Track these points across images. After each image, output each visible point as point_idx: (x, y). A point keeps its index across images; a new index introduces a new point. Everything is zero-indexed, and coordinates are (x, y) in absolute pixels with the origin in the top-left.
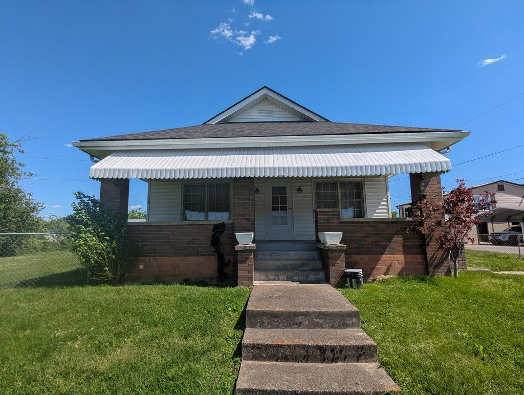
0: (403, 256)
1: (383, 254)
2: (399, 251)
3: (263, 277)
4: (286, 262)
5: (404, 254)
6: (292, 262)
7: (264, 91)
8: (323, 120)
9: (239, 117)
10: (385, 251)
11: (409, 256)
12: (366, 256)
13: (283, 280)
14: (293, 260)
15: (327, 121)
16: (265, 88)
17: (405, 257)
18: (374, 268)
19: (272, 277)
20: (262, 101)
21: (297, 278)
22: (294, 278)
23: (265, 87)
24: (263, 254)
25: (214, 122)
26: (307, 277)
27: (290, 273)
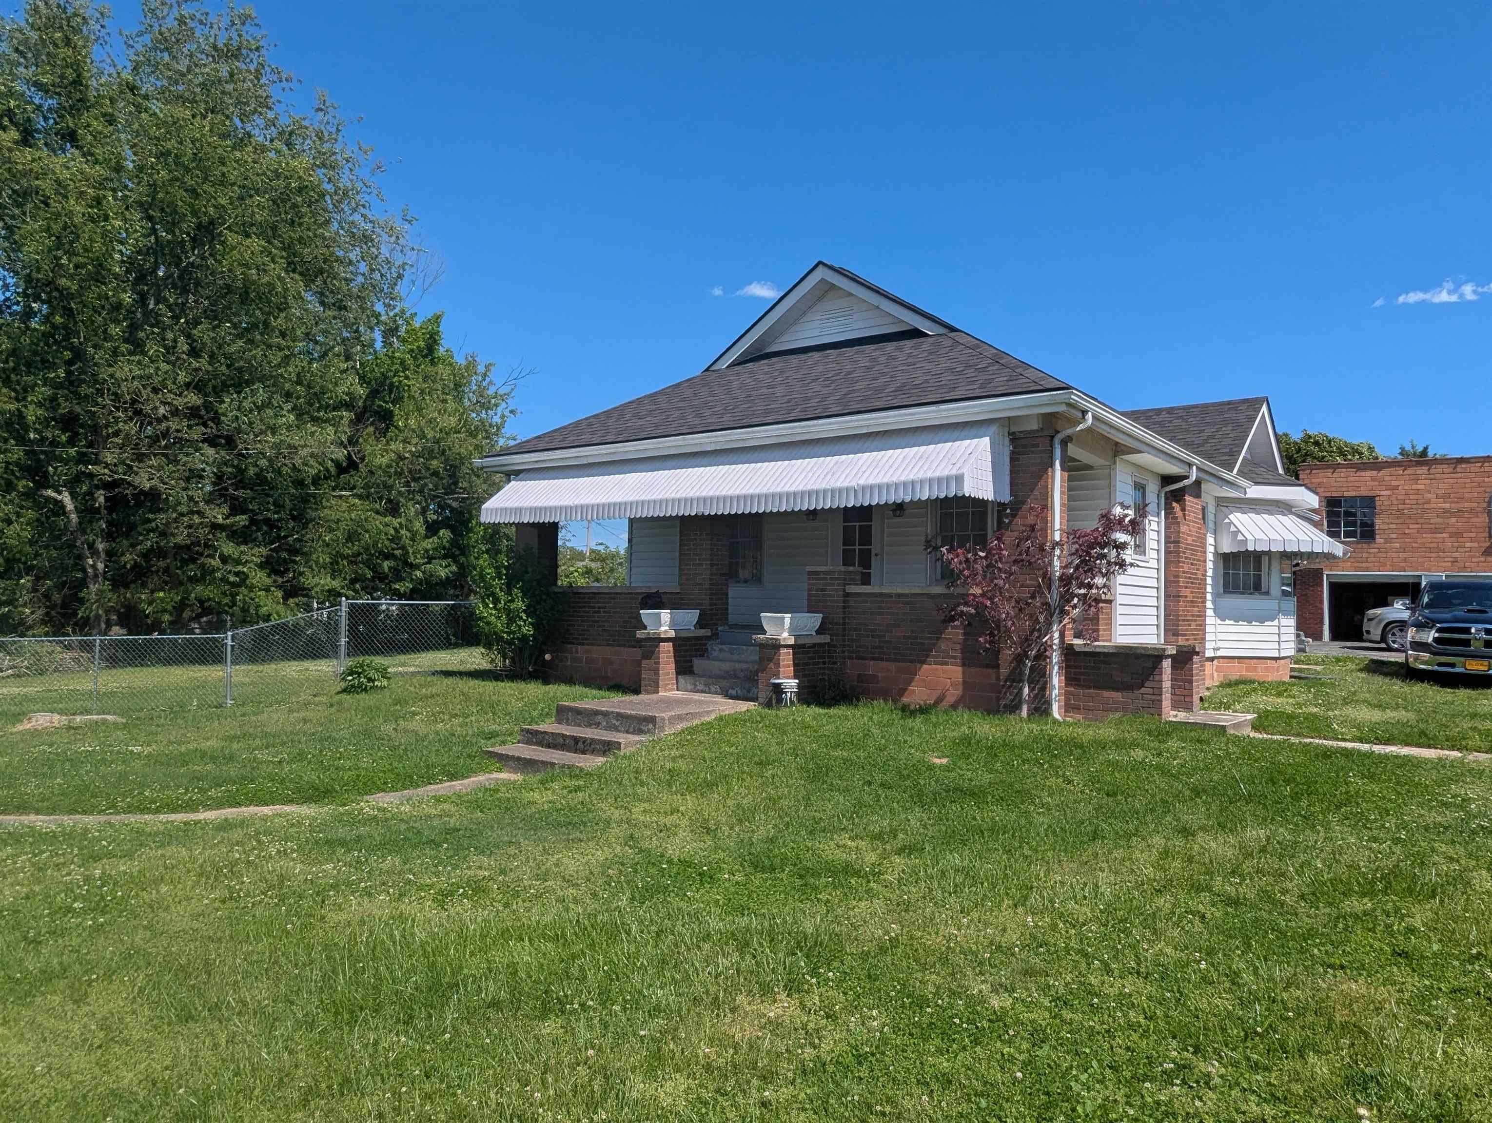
0: (960, 669)
1: (923, 662)
2: (954, 657)
3: (689, 687)
4: (737, 665)
5: (963, 665)
6: (746, 666)
7: (820, 273)
8: (942, 330)
9: (783, 339)
10: (928, 656)
11: (973, 670)
12: (892, 666)
13: (716, 693)
14: (746, 662)
15: (953, 329)
16: (821, 267)
17: (964, 673)
18: (905, 690)
19: (700, 687)
20: (820, 299)
21: (734, 692)
22: (730, 691)
23: (820, 263)
24: (721, 650)
25: (724, 364)
26: (749, 691)
27: (724, 683)
